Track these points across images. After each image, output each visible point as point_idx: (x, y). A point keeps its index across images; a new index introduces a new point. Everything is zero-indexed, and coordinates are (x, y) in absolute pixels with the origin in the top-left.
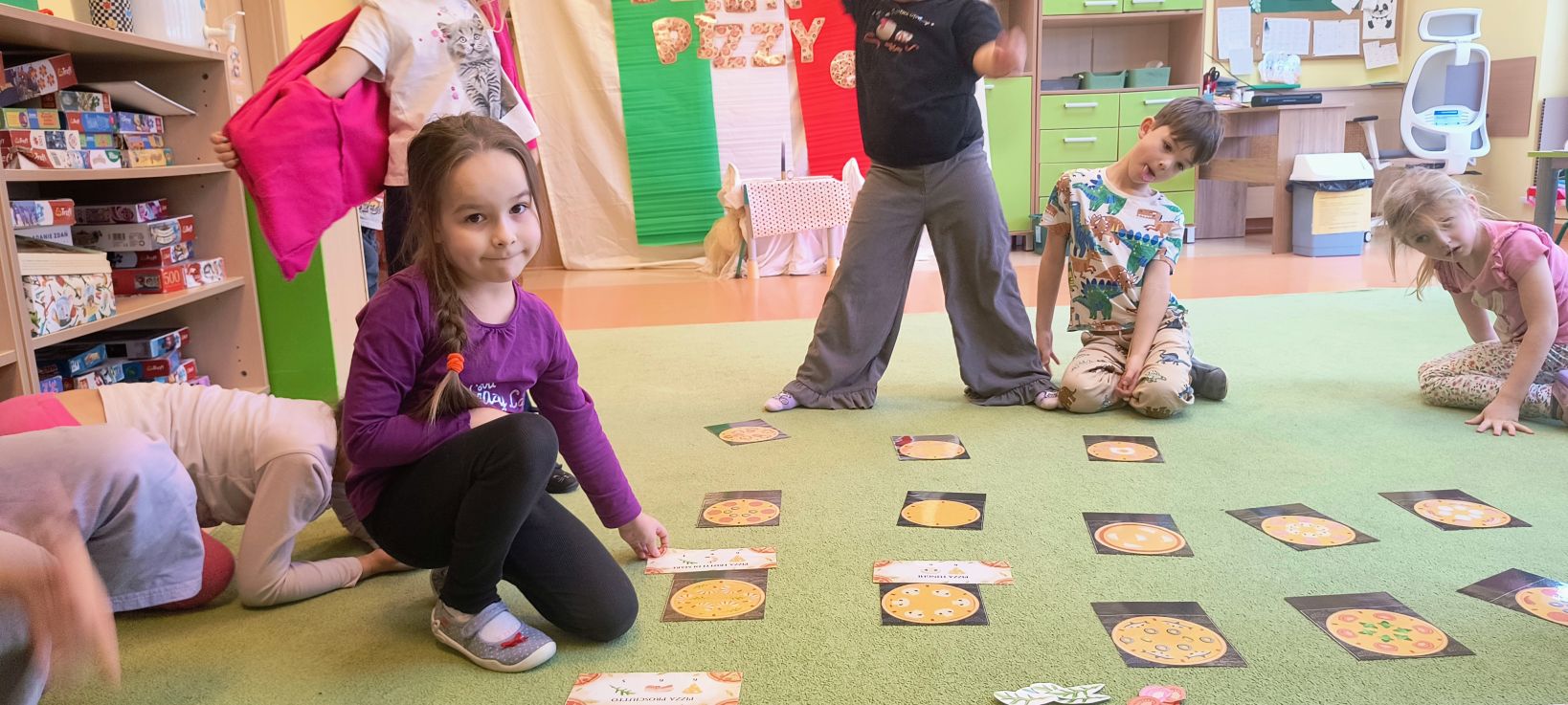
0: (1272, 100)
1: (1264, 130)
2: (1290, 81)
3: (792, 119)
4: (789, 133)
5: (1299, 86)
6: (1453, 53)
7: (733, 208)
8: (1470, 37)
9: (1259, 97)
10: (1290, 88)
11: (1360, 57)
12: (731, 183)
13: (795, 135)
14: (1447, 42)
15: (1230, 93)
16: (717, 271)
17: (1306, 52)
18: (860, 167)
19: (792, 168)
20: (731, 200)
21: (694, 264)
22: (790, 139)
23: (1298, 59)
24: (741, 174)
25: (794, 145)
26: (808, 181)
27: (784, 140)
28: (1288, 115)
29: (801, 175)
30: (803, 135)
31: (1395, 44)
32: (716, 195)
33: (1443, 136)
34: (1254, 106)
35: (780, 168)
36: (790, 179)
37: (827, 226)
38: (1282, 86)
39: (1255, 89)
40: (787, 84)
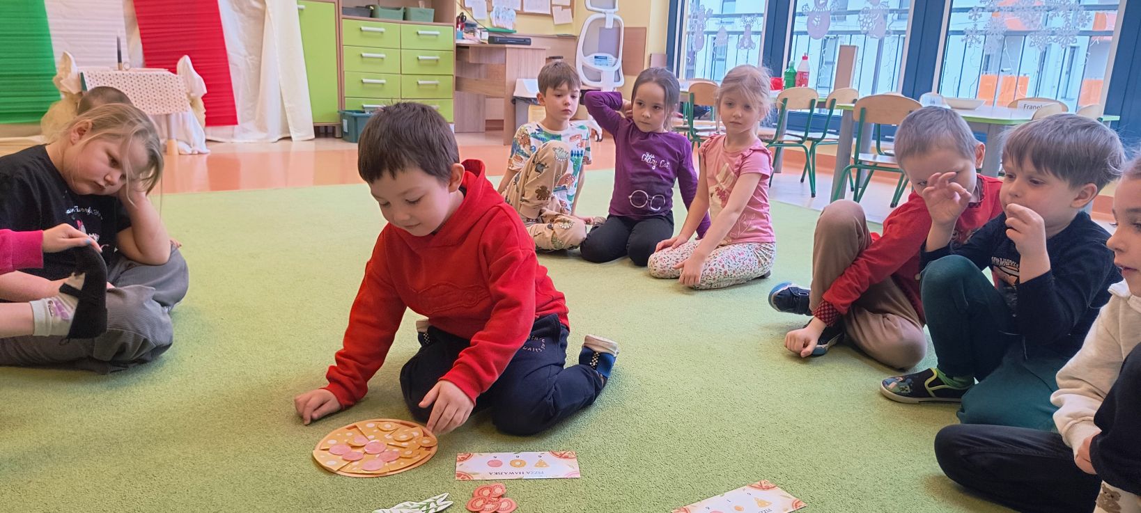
0: (500, 40)
1: (496, 60)
2: (510, 28)
3: (125, 17)
4: (124, 29)
5: (516, 31)
7: (70, 93)
8: (613, 11)
9: (493, 37)
10: (510, 33)
11: (551, 16)
12: (67, 70)
13: (129, 29)
14: (601, 12)
15: (473, 32)
17: (520, 9)
18: (193, 63)
19: (128, 60)
22: (124, 34)
23: (514, 13)
24: (76, 62)
25: (128, 40)
26: (145, 73)
27: (119, 35)
28: (512, 52)
29: (137, 67)
30: (137, 31)
31: (570, 10)
32: (52, 79)
33: (599, 72)
34: (489, 43)
35: (117, 60)
36: (127, 70)
37: (166, 113)
38: (504, 30)
39: (489, 31)
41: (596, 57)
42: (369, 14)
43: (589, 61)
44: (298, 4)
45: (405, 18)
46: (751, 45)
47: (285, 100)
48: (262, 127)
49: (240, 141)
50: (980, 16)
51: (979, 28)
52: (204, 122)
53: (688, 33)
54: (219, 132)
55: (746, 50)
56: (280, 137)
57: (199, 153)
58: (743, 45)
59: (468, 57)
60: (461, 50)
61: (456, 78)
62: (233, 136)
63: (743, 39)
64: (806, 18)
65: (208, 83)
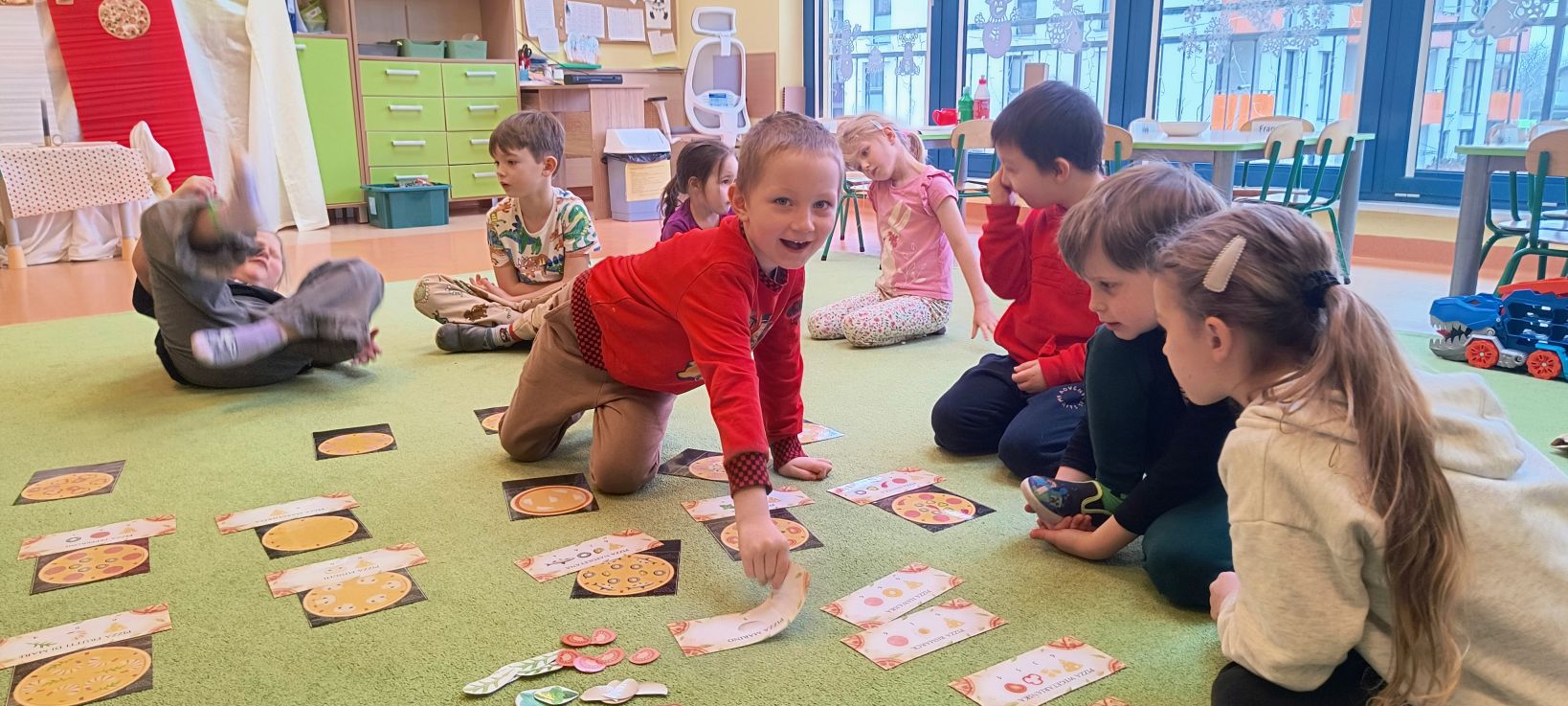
0: (580, 79)
1: (576, 106)
2: (593, 63)
3: (49, 72)
4: (49, 89)
5: (600, 67)
6: (718, 44)
8: (729, 33)
9: (570, 76)
10: (593, 69)
11: (646, 44)
13: (56, 93)
14: (713, 35)
15: (542, 70)
17: (603, 36)
18: (152, 132)
19: (57, 132)
22: (50, 96)
23: (597, 42)
25: (56, 104)
26: (84, 149)
27: (44, 98)
28: (598, 94)
29: (70, 141)
30: (68, 92)
31: (672, 34)
33: (717, 116)
34: (565, 83)
35: (42, 132)
36: (58, 146)
38: (586, 66)
39: (563, 68)
40: (38, 28)
41: (711, 96)
42: (396, 53)
43: (703, 102)
44: (296, 43)
45: (446, 55)
46: (914, 70)
47: (284, 177)
50: (1199, 17)
51: (1200, 31)
53: (831, 58)
55: (909, 77)
58: (903, 70)
60: (527, 95)
63: (903, 63)
64: (982, 31)
65: (176, 158)
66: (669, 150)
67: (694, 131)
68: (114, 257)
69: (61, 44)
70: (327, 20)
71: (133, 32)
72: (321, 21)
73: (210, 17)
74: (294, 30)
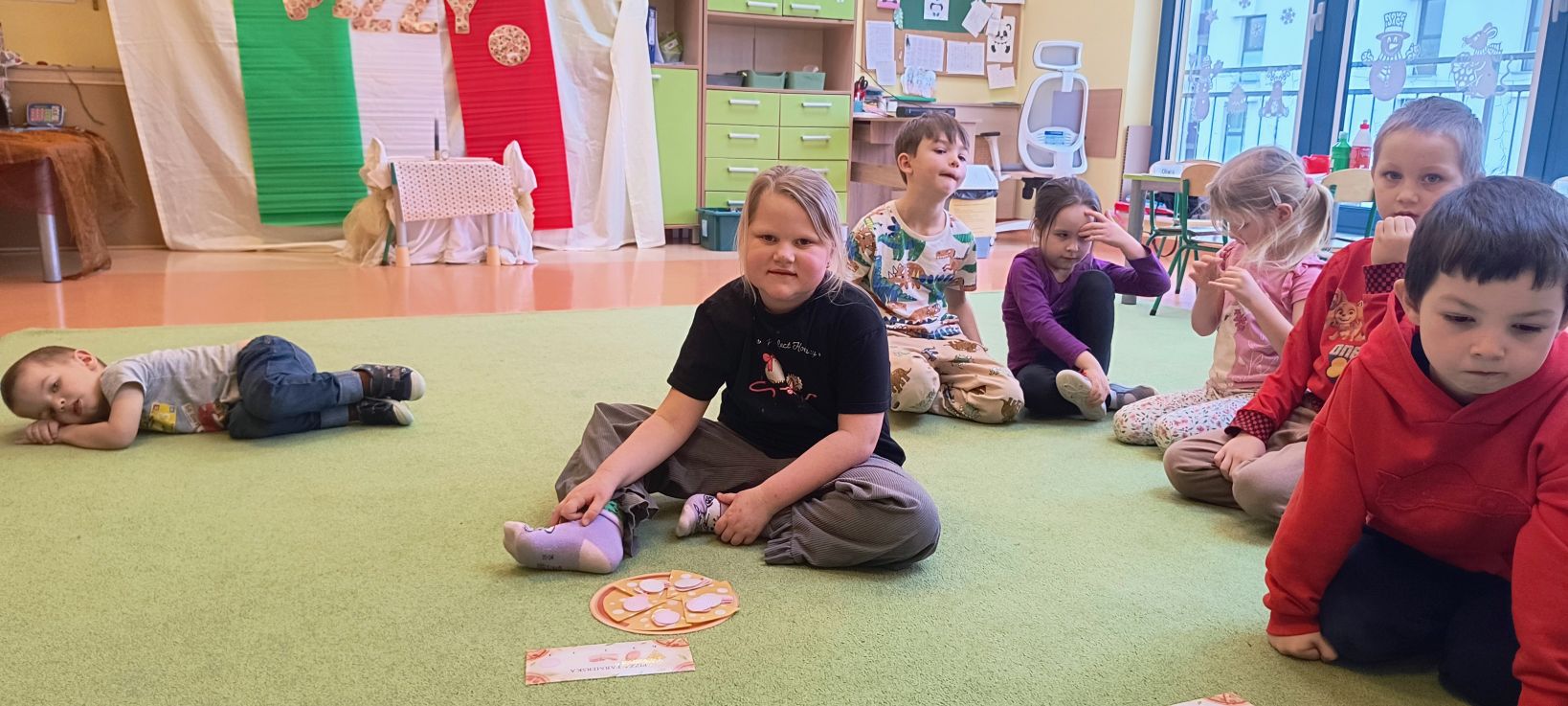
2: (927, 95)
3: (445, 94)
4: (443, 109)
5: (935, 100)
6: (1061, 79)
7: (378, 188)
8: (1073, 67)
9: (903, 108)
10: (927, 102)
11: (985, 78)
12: (376, 160)
13: (449, 113)
14: (1056, 70)
15: (877, 101)
16: (359, 258)
17: (941, 69)
18: (522, 150)
19: (446, 147)
20: (376, 178)
21: (333, 248)
22: (444, 116)
23: (934, 75)
24: (386, 150)
25: (448, 123)
26: (465, 163)
27: (438, 116)
29: (457, 155)
30: (459, 112)
31: (1012, 68)
32: (357, 171)
33: (1052, 154)
34: (898, 115)
35: (433, 147)
36: (445, 160)
37: (487, 213)
38: (921, 99)
39: (898, 100)
40: (440, 54)
41: (1047, 133)
42: (741, 83)
43: (1038, 139)
44: (653, 73)
45: (787, 85)
46: (1282, 111)
47: (630, 196)
48: (601, 232)
49: (576, 249)
52: (532, 225)
53: (1186, 96)
54: (551, 237)
55: (1275, 118)
56: (623, 243)
57: (525, 264)
58: (1269, 111)
59: (869, 134)
60: (859, 126)
61: (852, 163)
62: (566, 243)
63: (1270, 103)
64: (1369, 69)
65: (539, 175)
66: (997, 188)
67: (1025, 169)
68: (481, 261)
69: (456, 69)
70: (682, 52)
71: (515, 60)
72: (677, 52)
73: (581, 48)
74: (652, 60)
